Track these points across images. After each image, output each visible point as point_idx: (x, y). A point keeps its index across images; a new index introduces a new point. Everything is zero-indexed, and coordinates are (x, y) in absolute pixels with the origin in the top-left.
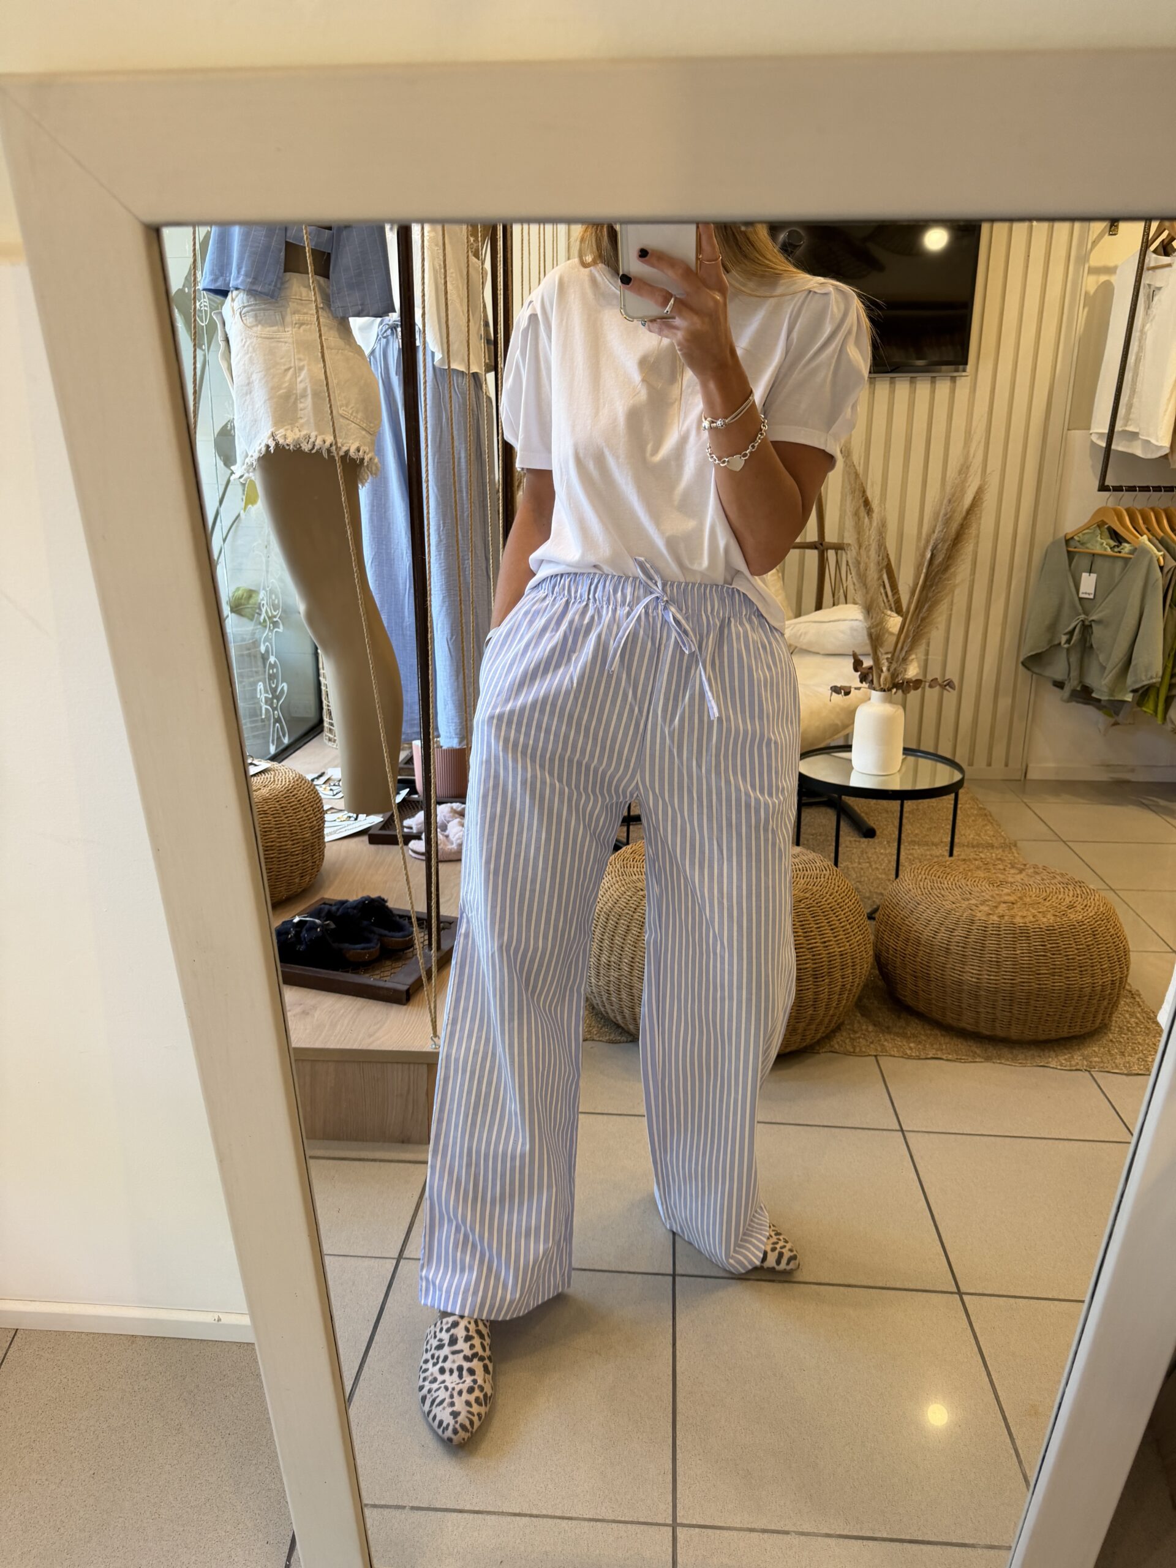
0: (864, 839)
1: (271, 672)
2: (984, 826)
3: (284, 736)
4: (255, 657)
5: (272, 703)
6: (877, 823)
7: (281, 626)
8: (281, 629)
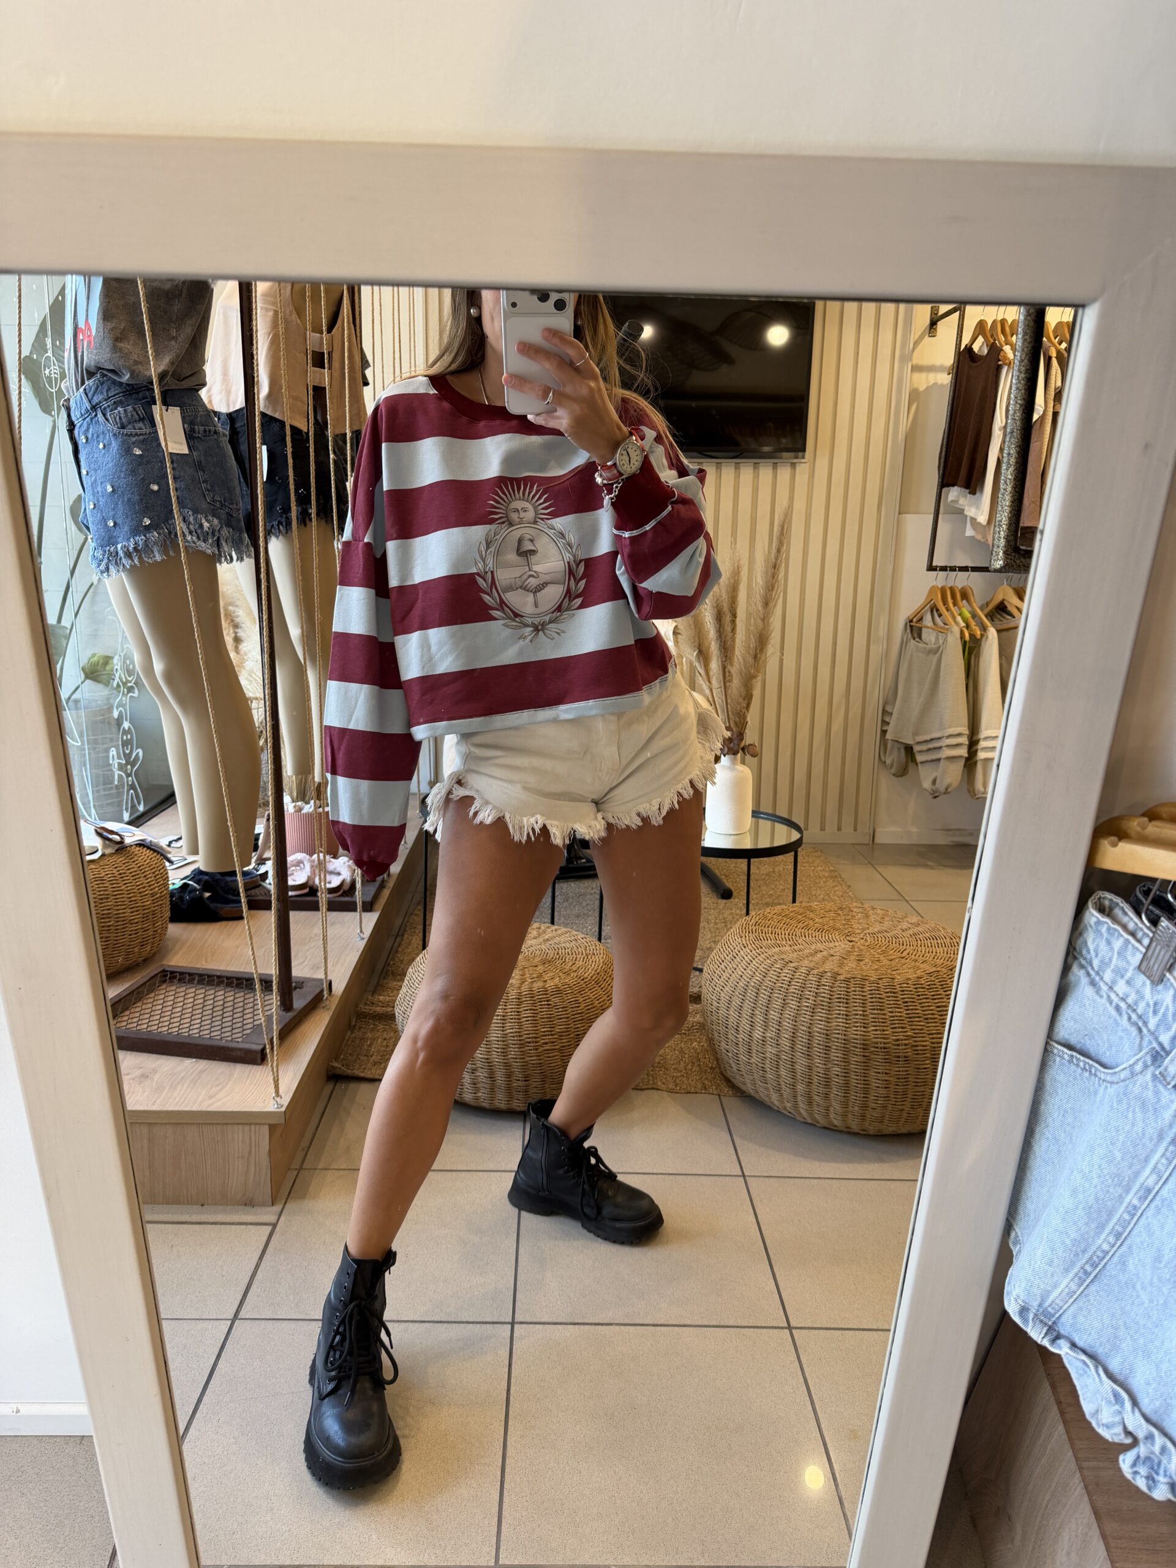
0: (720, 901)
1: (125, 738)
2: (833, 887)
3: (139, 803)
4: (109, 723)
5: (126, 770)
6: (735, 885)
7: (136, 691)
8: (136, 695)
